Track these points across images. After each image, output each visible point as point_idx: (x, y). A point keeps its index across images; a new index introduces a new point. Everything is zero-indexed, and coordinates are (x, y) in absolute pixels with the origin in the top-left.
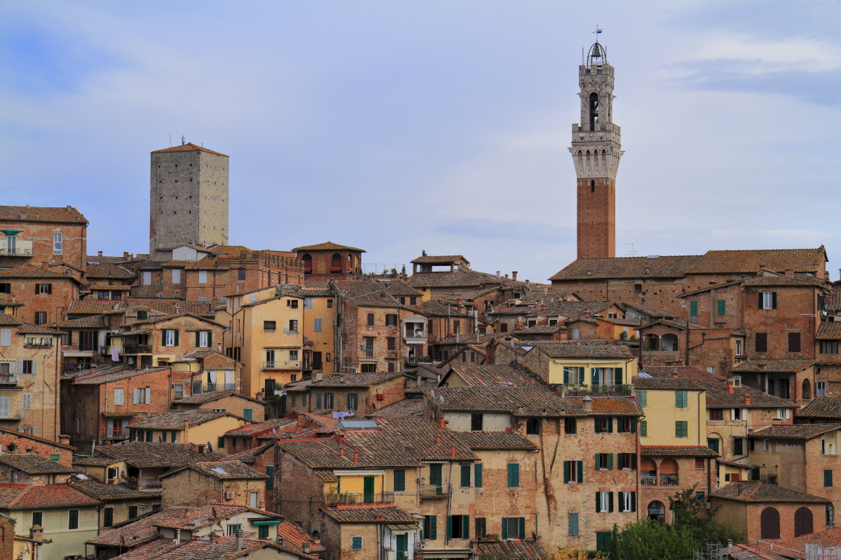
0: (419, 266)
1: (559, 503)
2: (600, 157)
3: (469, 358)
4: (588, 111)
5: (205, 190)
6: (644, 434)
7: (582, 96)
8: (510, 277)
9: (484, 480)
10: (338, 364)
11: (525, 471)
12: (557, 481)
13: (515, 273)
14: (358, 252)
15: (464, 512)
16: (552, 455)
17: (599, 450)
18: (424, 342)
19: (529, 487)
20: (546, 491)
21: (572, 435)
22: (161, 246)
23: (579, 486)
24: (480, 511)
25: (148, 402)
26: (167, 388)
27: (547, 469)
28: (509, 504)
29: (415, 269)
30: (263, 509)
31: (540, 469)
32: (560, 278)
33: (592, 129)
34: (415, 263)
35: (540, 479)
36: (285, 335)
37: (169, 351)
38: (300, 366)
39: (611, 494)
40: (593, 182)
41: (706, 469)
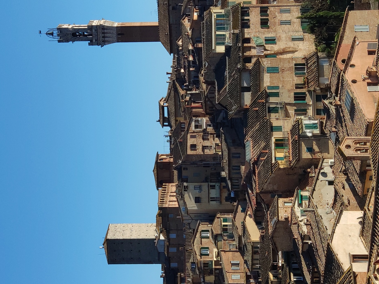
1: (287, 46)
2: (106, 31)
6: (250, 3)
7: (73, 41)
9: (276, 85)
12: (275, 48)
15: (292, 95)
17: (259, 25)
18: (204, 119)
19: (279, 62)
20: (281, 54)
21: (251, 40)
22: (157, 258)
24: (291, 87)
26: (231, 253)
28: (288, 72)
29: (166, 126)
30: (293, 198)
34: (163, 126)
36: (202, 192)
37: (212, 252)
38: (218, 184)
40: (119, 34)
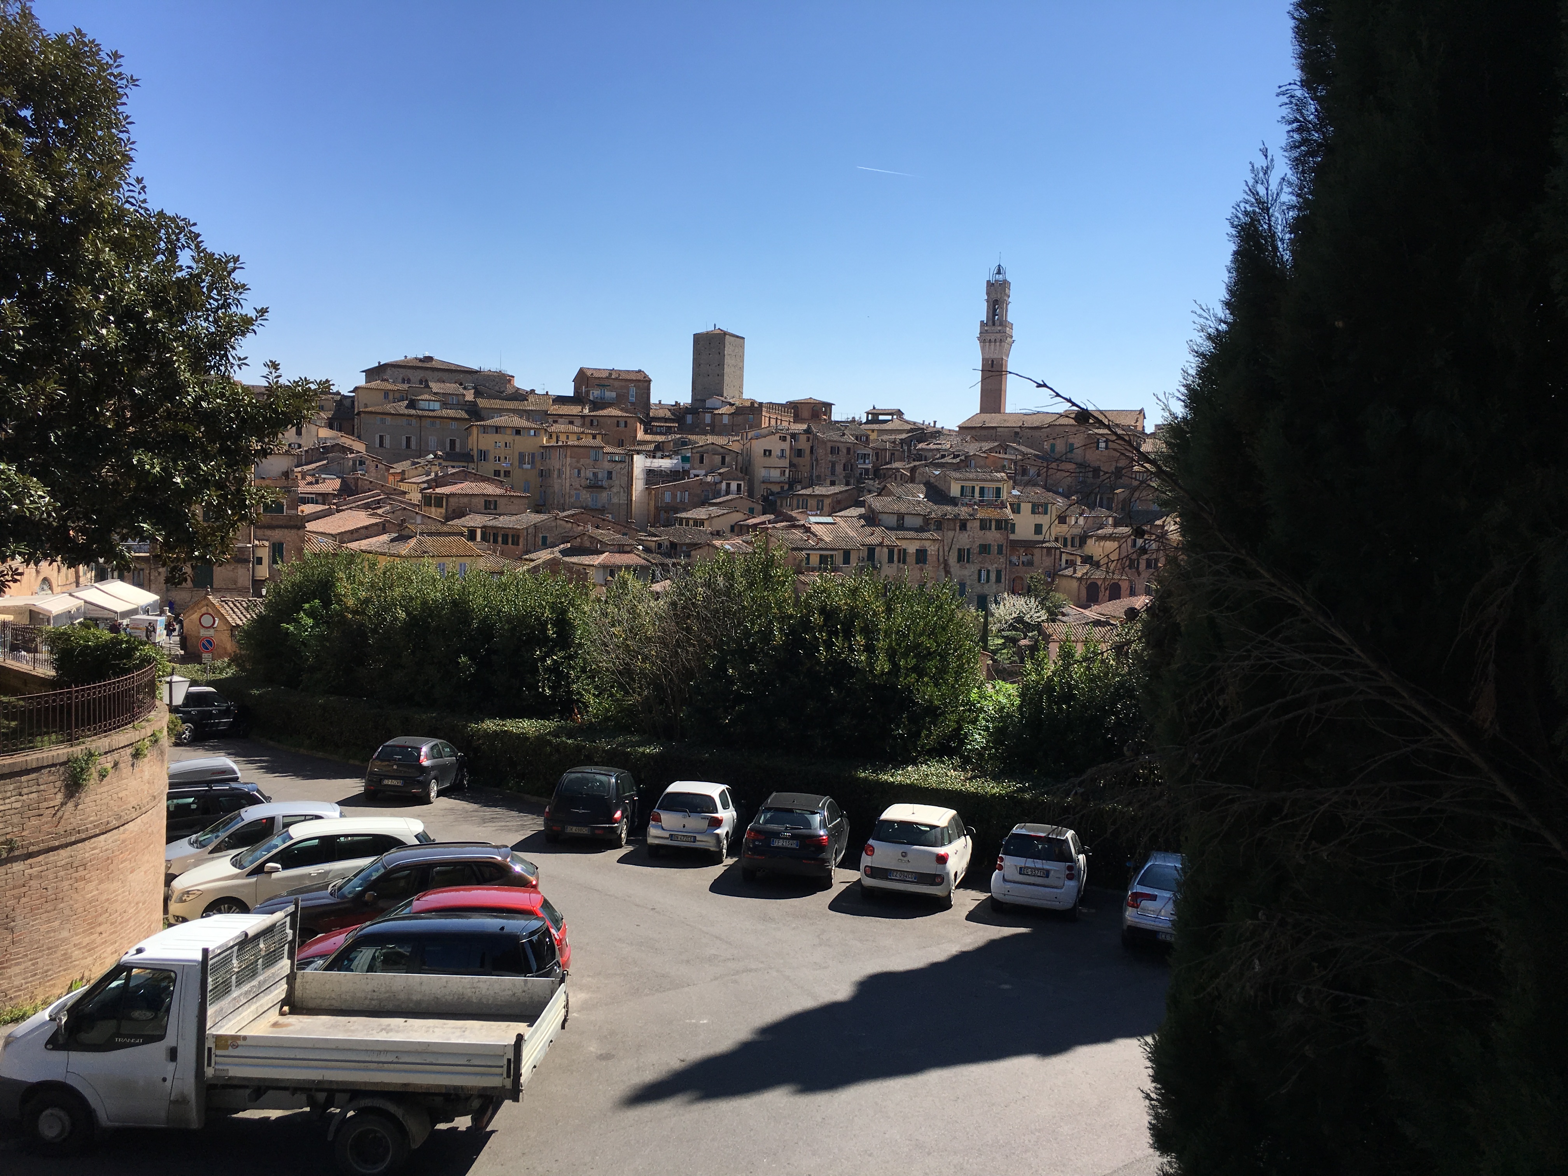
0: (870, 416)
1: (953, 576)
2: (998, 344)
3: (899, 478)
4: (991, 312)
5: (728, 360)
6: (1013, 532)
7: (988, 301)
8: (932, 425)
10: (812, 480)
11: (931, 554)
12: (953, 560)
13: (935, 422)
14: (830, 405)
16: (950, 544)
17: (982, 542)
18: (870, 466)
20: (945, 568)
21: (964, 532)
22: (699, 397)
23: (967, 565)
25: (686, 501)
26: (699, 492)
27: (946, 554)
28: (919, 575)
29: (867, 417)
31: (941, 553)
32: (964, 426)
33: (994, 325)
34: (868, 413)
35: (941, 559)
36: (778, 459)
37: (700, 467)
38: (787, 480)
39: (988, 571)
40: (993, 361)
41: (1053, 556)
